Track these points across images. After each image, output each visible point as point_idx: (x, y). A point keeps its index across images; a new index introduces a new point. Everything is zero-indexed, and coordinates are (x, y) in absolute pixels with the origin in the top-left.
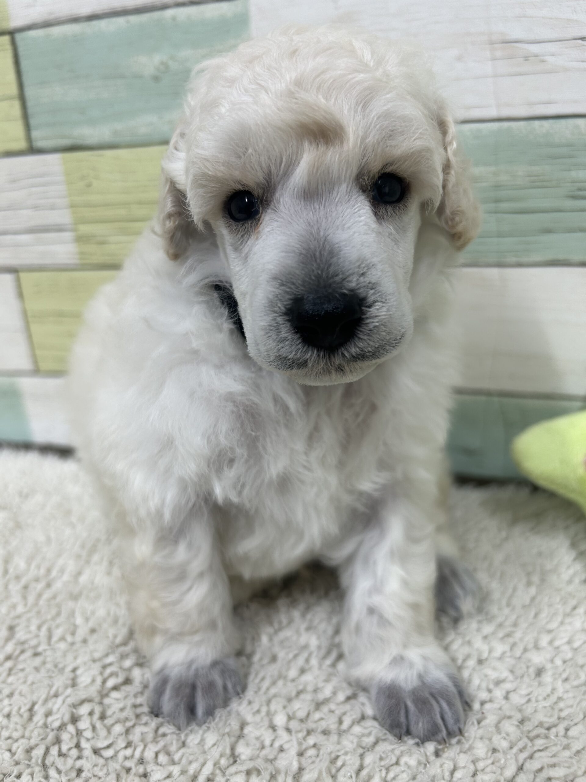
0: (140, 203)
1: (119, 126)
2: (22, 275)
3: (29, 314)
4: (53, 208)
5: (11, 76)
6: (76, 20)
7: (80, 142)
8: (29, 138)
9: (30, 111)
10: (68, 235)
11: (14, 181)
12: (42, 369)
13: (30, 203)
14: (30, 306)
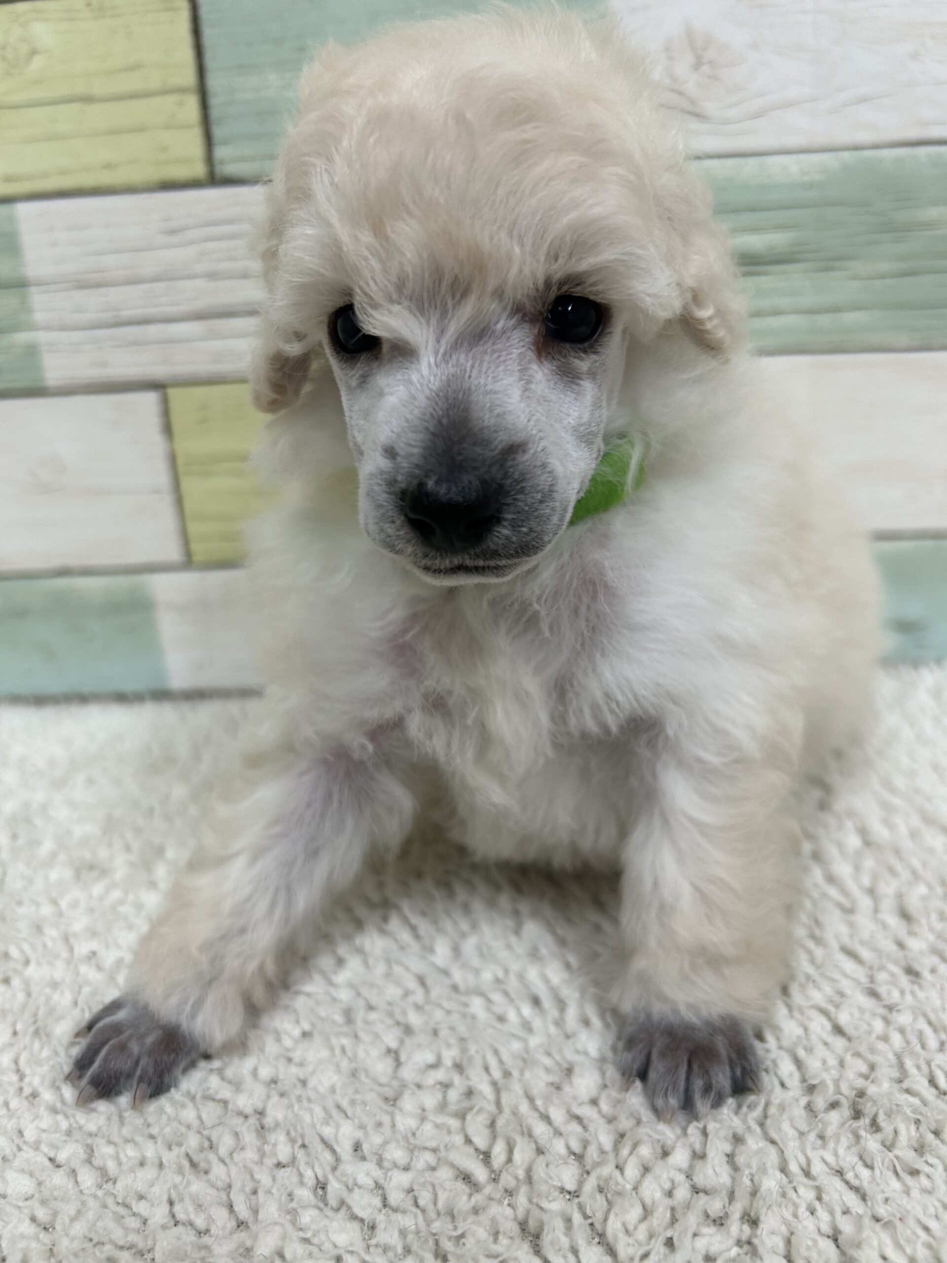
2: (173, 393)
3: (180, 461)
4: (244, 275)
5: (186, 53)
8: (209, 159)
9: (214, 113)
11: (172, 232)
12: (197, 558)
13: (201, 268)
14: (183, 446)
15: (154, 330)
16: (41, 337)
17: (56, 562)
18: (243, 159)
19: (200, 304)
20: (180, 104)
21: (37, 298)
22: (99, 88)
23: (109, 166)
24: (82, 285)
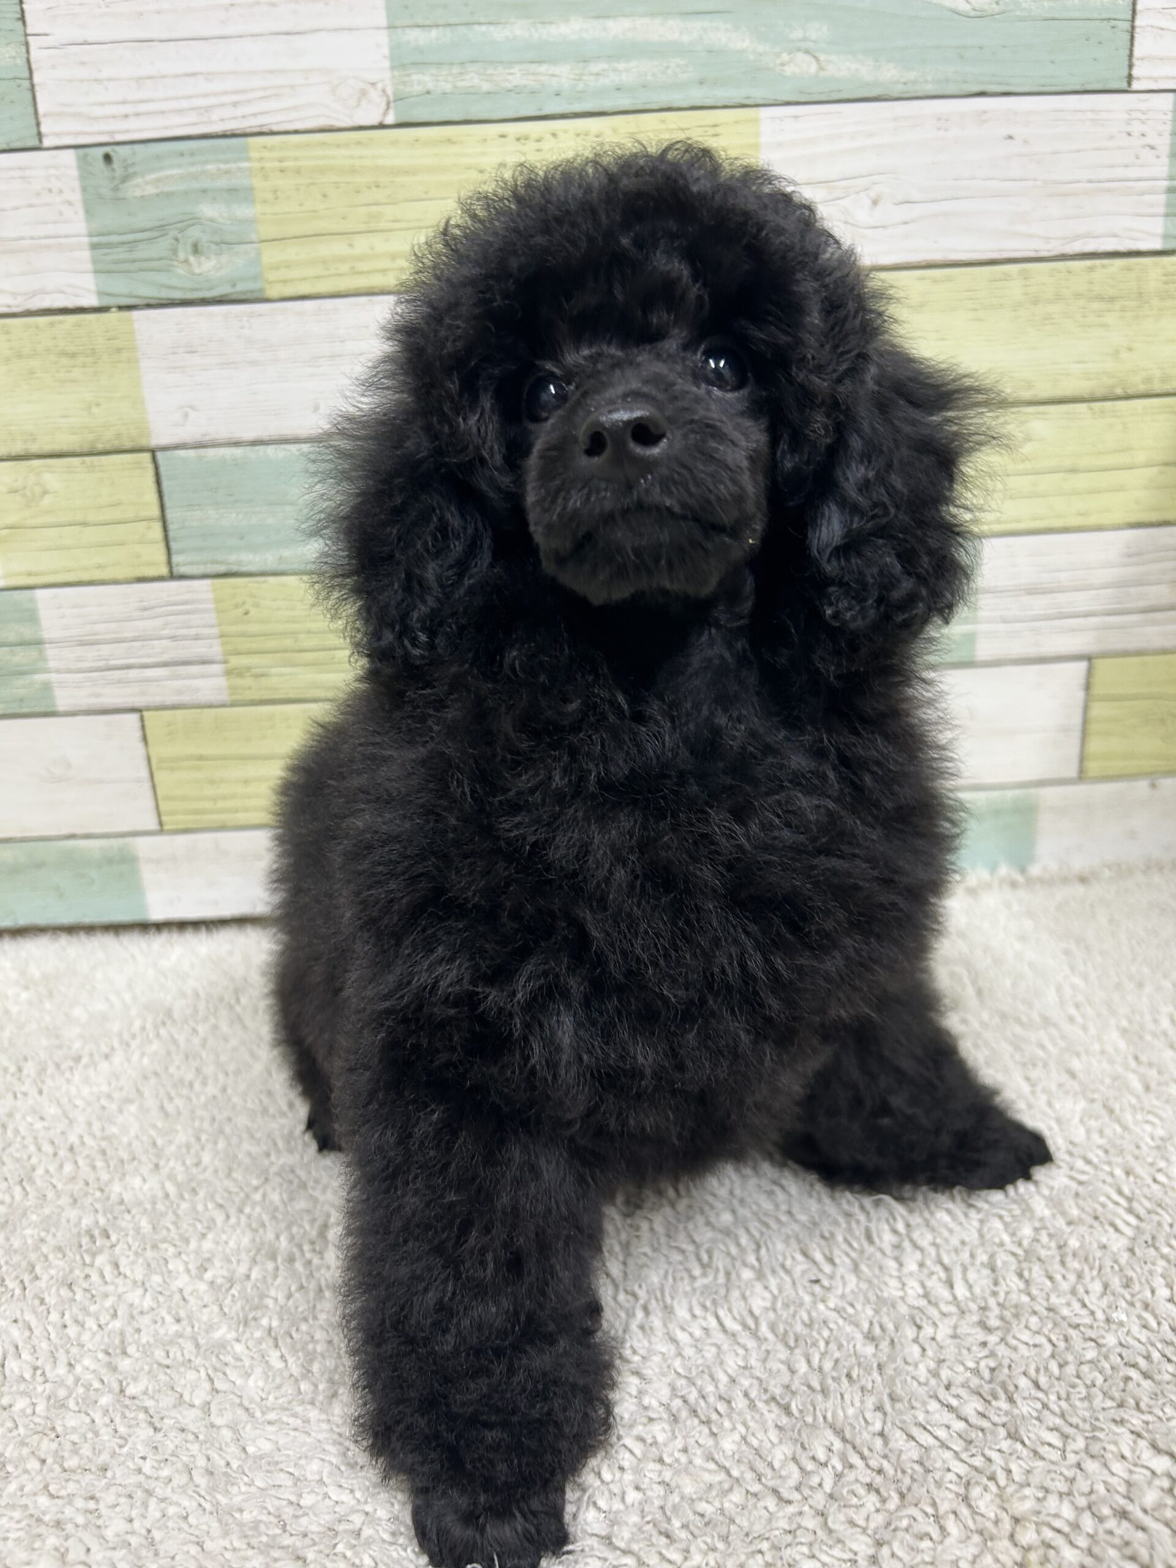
0: (309, 632)
1: (286, 553)
2: (146, 714)
3: (154, 762)
4: (197, 638)
5: (152, 497)
6: (237, 444)
7: (235, 568)
8: (169, 562)
9: (171, 534)
10: (216, 668)
11: (145, 609)
12: (166, 827)
13: (165, 632)
14: (155, 751)
15: (133, 674)
16: (53, 677)
17: (65, 831)
18: (192, 563)
19: (166, 658)
20: (149, 528)
21: (50, 652)
22: (91, 517)
23: (99, 567)
24: (82, 644)
